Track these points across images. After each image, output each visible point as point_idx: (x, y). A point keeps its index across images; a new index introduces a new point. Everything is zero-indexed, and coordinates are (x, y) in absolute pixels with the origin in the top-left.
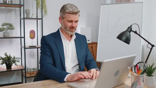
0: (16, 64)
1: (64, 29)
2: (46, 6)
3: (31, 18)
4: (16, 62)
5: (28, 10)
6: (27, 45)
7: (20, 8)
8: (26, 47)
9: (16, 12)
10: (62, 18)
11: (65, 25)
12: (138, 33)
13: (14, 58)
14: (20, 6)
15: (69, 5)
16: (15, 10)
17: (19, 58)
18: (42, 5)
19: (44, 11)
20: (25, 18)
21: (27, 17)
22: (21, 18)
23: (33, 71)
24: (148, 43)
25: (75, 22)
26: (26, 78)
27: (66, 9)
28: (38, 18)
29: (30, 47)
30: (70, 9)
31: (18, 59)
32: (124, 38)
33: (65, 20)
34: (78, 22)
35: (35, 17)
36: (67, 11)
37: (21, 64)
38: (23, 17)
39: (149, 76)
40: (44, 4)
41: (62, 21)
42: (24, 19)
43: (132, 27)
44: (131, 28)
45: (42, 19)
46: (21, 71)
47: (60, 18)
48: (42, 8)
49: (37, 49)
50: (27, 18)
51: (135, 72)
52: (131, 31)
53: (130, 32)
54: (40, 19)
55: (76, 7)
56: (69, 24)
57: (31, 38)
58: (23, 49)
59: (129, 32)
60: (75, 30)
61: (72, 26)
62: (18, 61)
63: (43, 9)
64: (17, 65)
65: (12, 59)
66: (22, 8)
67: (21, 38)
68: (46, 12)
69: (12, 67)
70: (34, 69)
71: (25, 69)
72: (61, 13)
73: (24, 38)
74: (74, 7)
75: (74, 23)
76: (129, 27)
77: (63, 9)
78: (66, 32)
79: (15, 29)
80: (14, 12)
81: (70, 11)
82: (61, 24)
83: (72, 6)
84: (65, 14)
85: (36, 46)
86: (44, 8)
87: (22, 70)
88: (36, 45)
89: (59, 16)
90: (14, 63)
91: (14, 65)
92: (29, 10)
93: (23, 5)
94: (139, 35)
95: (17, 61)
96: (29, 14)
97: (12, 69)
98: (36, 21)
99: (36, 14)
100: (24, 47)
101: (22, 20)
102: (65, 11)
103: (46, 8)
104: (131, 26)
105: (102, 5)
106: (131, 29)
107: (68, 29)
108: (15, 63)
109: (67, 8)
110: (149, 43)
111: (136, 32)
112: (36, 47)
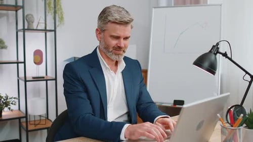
0: (9, 108)
1: (104, 50)
2: (61, 10)
3: (35, 28)
4: (11, 105)
5: (30, 16)
6: (30, 75)
7: (16, 11)
8: (27, 80)
9: (8, 19)
10: (100, 31)
11: (105, 43)
12: (229, 55)
13: (7, 98)
14: (16, 8)
15: (115, 8)
16: (7, 15)
17: (15, 98)
18: (55, 7)
19: (59, 17)
20: (26, 30)
21: (28, 27)
22: (19, 29)
23: (39, 119)
24: (245, 73)
25: (124, 39)
26: (27, 131)
27: (109, 16)
28: (48, 28)
29: (34, 78)
30: (117, 16)
31: (13, 99)
32: (206, 64)
33: (106, 33)
34: (130, 38)
35: (42, 27)
36: (110, 18)
37: (18, 109)
38: (22, 28)
39: (249, 128)
40: (59, 6)
41: (102, 35)
42: (24, 30)
43: (219, 46)
44: (218, 48)
45: (55, 31)
46: (18, 120)
47: (97, 30)
48: (55, 12)
49: (45, 82)
50: (28, 29)
51: (228, 122)
52: (218, 52)
53: (216, 54)
54: (51, 31)
55: (127, 12)
56: (114, 42)
57: (35, 63)
58: (22, 83)
59: (214, 54)
60: (124, 51)
61: (119, 45)
62: (14, 103)
63: (57, 15)
64: (12, 110)
65: (2, 100)
66: (20, 12)
67: (18, 63)
68: (62, 18)
69: (3, 114)
70: (40, 116)
71: (26, 117)
72: (100, 22)
73: (24, 62)
74: (123, 12)
75: (122, 40)
76: (214, 46)
77: (104, 15)
78: (108, 55)
79: (8, 48)
80: (5, 18)
81: (116, 19)
82: (99, 42)
83: (120, 9)
84: (107, 23)
85: (44, 77)
86: (59, 12)
87: (19, 118)
88: (44, 75)
89: (97, 27)
90: (6, 106)
91: (6, 109)
92: (32, 15)
93: (23, 7)
94: (231, 59)
95: (12, 103)
96: (33, 22)
97: (3, 118)
98: (44, 34)
99: (44, 22)
100: (24, 79)
101: (19, 33)
102: (106, 17)
103: (61, 13)
104: (218, 44)
105: (155, 8)
106: (218, 50)
107: (111, 50)
108: (9, 106)
109: (112, 14)
110: (247, 73)
111: (225, 55)
112: (45, 79)
